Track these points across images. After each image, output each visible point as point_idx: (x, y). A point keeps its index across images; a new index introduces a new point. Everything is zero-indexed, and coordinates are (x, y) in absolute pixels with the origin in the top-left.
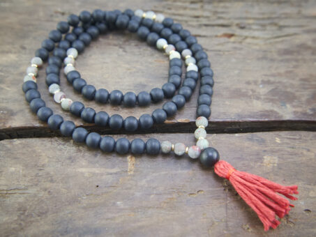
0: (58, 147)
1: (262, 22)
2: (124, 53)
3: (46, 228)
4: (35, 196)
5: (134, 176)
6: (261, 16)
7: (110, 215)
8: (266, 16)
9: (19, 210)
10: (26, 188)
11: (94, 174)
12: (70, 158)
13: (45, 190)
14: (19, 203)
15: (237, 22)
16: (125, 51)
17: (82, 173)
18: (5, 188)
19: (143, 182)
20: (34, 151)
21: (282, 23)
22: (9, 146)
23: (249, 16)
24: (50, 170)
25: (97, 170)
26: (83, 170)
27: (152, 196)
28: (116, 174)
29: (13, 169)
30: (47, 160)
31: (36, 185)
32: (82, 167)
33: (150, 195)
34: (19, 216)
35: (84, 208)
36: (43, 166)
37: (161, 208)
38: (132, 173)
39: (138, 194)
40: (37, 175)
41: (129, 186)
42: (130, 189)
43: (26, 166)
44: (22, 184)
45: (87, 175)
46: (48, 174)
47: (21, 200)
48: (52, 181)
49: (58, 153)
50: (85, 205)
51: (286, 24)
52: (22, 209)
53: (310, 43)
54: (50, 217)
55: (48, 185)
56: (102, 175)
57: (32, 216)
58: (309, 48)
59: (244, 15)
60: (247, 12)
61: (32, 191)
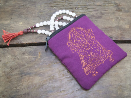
0: (20, 50)
1: (83, 7)
2: (40, 19)
3: (17, 72)
4: (14, 64)
5: (40, 58)
6: (83, 5)
7: (33, 69)
8: (84, 5)
9: (11, 67)
10: (12, 62)
11: (29, 58)
12: (23, 53)
13: (17, 62)
14: (10, 66)
15: (75, 7)
16: (40, 18)
17: (26, 58)
18: (7, 62)
19: (42, 60)
20: (14, 51)
21: (88, 7)
22: (8, 50)
23: (79, 4)
24: (18, 57)
25: (30, 57)
26: (27, 57)
27: (44, 64)
28: (35, 58)
29: (9, 56)
30: (17, 54)
31: (15, 61)
32: (26, 56)
33: (44, 63)
34: (10, 69)
35: (26, 67)
36: (16, 55)
37: (47, 67)
38: (39, 57)
39: (41, 63)
40: (15, 58)
41: (38, 61)
42: (39, 62)
43: (12, 55)
44: (11, 60)
45: (27, 58)
46: (17, 58)
47: (11, 65)
48: (18, 60)
49: (20, 52)
50: (27, 66)
51: (89, 8)
52: (11, 68)
53: (95, 15)
54: (18, 69)
55: (17, 61)
56: (31, 58)
57: (14, 69)
58: (95, 16)
59: (78, 4)
60: (78, 3)
61: (14, 62)
